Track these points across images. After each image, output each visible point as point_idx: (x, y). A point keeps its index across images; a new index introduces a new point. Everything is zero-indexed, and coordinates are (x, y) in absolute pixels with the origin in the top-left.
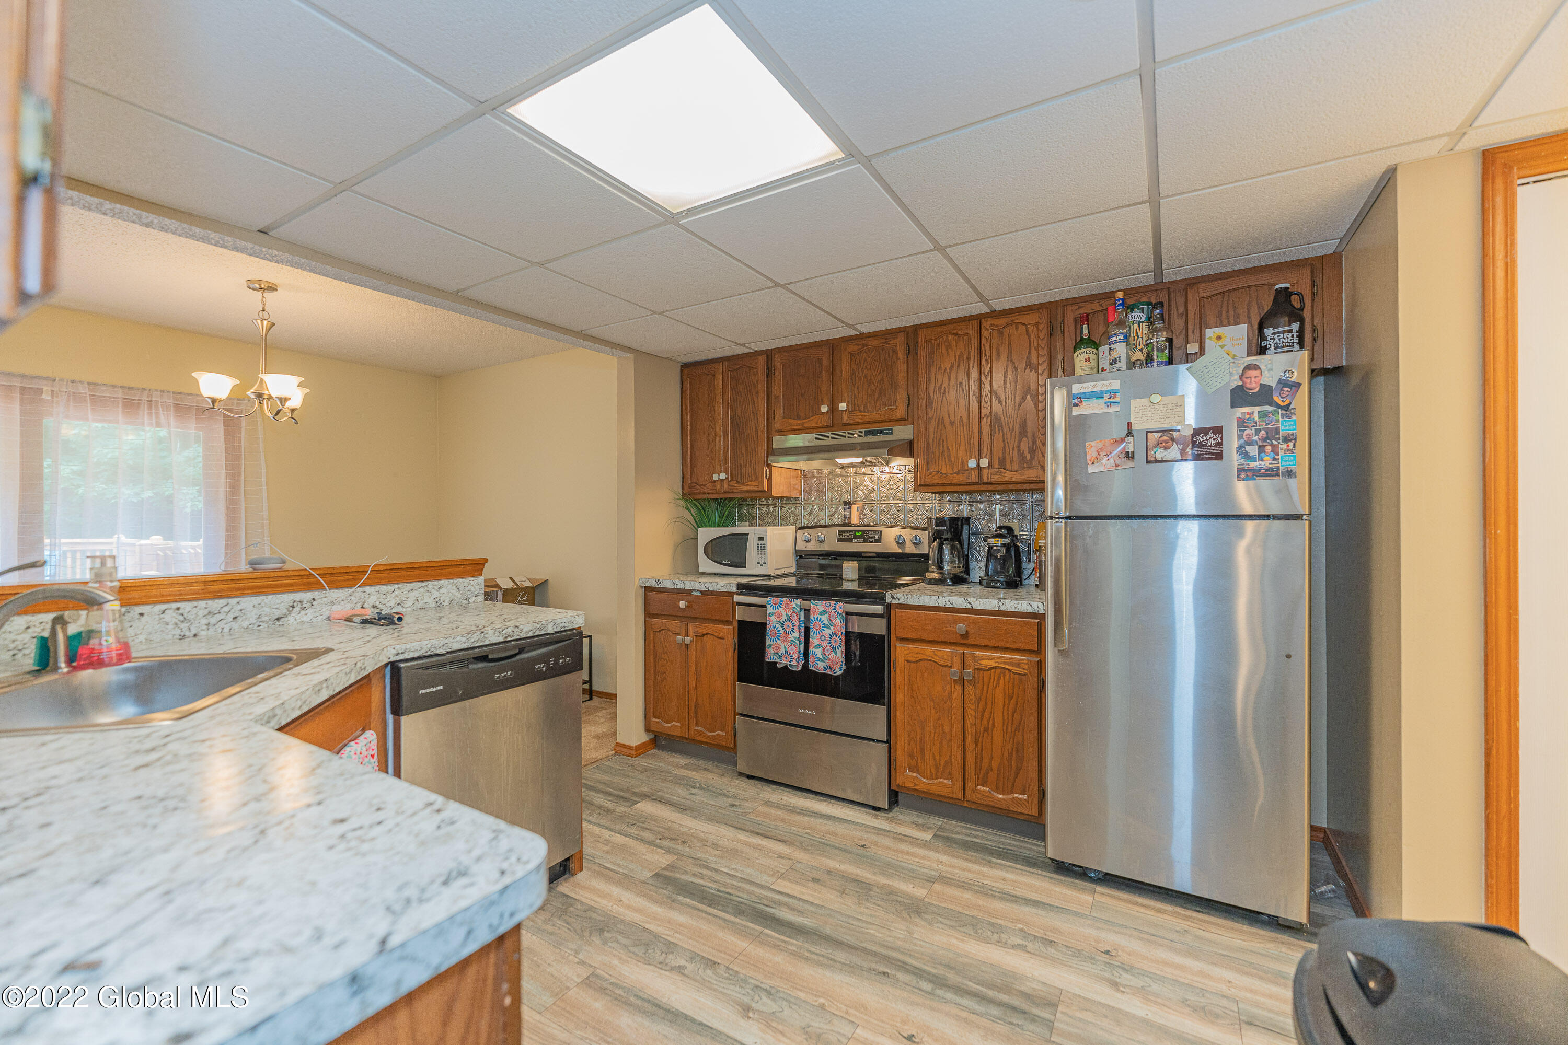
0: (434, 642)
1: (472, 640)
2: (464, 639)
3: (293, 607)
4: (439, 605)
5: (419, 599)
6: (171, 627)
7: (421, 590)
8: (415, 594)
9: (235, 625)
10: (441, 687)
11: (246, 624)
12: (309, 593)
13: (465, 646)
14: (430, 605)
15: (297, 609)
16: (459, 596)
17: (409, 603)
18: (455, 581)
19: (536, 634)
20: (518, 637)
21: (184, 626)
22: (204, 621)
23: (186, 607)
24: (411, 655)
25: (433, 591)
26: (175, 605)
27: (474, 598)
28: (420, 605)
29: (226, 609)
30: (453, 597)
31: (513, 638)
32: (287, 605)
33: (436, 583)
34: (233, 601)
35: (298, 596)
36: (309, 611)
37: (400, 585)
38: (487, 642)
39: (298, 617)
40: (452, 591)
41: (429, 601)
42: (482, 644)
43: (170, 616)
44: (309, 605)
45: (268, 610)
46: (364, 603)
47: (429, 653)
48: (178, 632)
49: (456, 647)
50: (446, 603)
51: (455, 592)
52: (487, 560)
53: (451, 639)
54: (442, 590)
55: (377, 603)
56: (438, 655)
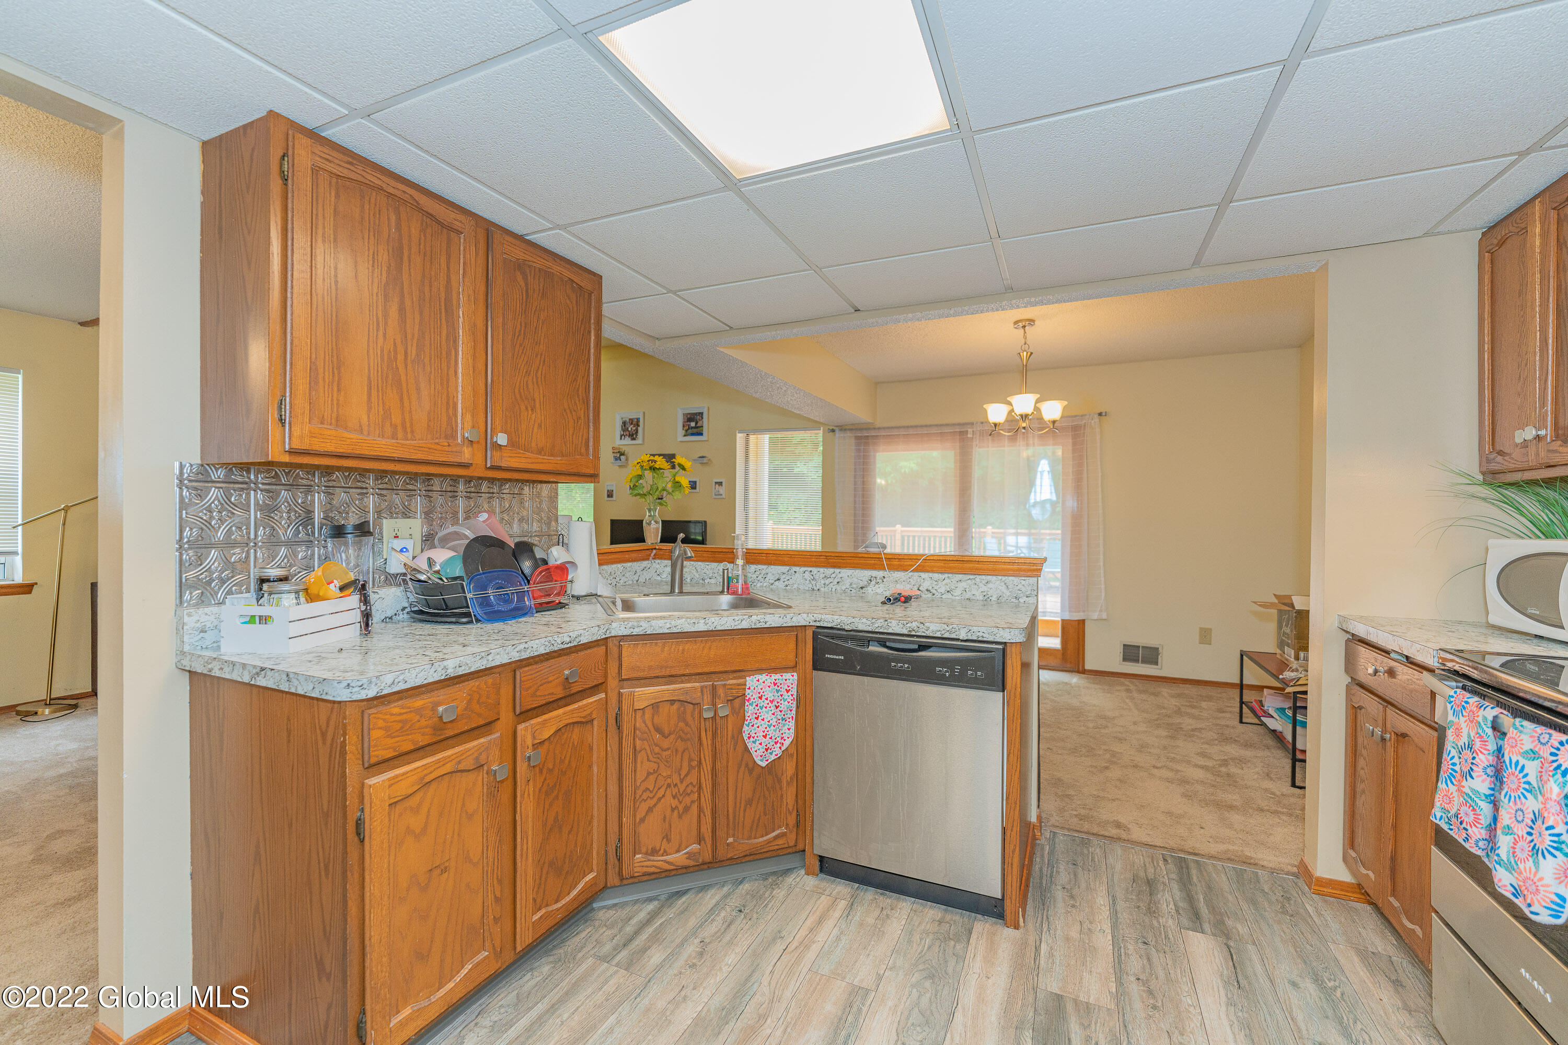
0: (843, 618)
1: (877, 625)
2: (869, 623)
3: (871, 580)
4: (987, 599)
5: (967, 590)
6: (808, 582)
7: (969, 581)
8: (964, 585)
9: (838, 587)
10: (842, 658)
11: (844, 588)
12: (881, 572)
13: (869, 629)
14: (978, 598)
15: (873, 583)
16: (1008, 594)
17: (957, 592)
18: (1004, 578)
19: (944, 636)
20: (923, 634)
21: (813, 582)
22: (823, 582)
23: (815, 570)
24: (826, 625)
25: (981, 585)
26: (810, 569)
27: (1025, 599)
28: (968, 595)
29: (834, 575)
30: (1000, 594)
31: (917, 634)
32: (867, 579)
33: (984, 577)
34: (837, 571)
35: (874, 573)
36: (881, 585)
37: (950, 575)
38: (890, 631)
39: (874, 588)
40: (1000, 587)
41: (977, 593)
42: (885, 631)
43: (807, 575)
44: (881, 581)
45: (856, 580)
46: (920, 586)
47: (839, 627)
48: (810, 586)
49: (861, 627)
50: (994, 598)
51: (1003, 588)
52: (1045, 559)
53: (857, 620)
54: (990, 585)
55: (930, 588)
56: (844, 630)
